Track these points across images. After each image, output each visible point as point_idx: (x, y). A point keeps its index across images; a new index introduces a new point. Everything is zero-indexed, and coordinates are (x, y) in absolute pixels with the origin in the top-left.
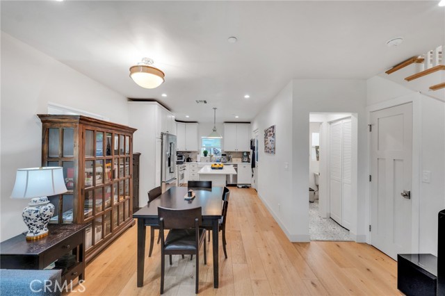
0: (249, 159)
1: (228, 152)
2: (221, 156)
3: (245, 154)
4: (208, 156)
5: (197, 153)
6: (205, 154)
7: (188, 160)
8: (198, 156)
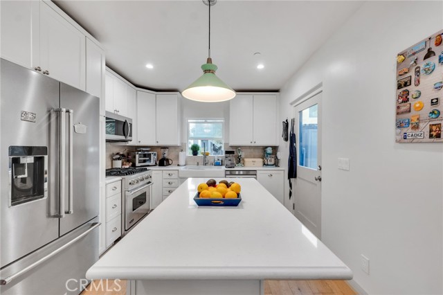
0: (276, 159)
1: (237, 147)
2: (224, 155)
3: (269, 150)
4: (200, 155)
5: (180, 148)
6: (195, 150)
7: (163, 162)
8: (181, 154)
